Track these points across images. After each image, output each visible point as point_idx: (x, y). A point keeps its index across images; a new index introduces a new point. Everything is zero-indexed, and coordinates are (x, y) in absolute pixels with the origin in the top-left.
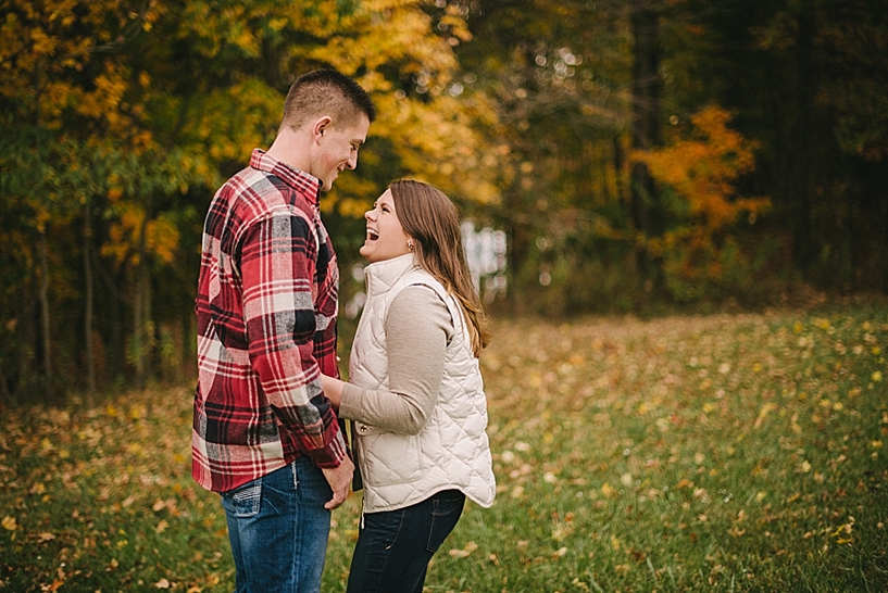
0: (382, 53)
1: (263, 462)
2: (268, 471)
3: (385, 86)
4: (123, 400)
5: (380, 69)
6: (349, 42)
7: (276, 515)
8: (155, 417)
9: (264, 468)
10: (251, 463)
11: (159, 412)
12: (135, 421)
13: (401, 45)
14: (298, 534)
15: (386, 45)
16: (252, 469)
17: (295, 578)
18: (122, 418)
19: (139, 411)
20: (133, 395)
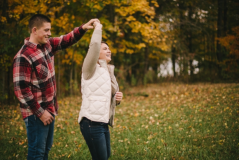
0: (134, 11)
1: (28, 113)
2: (29, 115)
3: (134, 19)
4: (64, 99)
5: (133, 15)
6: (125, 8)
7: (31, 126)
8: (71, 104)
9: (28, 115)
10: (26, 113)
11: (72, 103)
12: (66, 105)
13: (139, 8)
14: (37, 131)
15: (135, 8)
16: (26, 115)
17: (36, 142)
18: (62, 104)
19: (67, 102)
20: (67, 98)
